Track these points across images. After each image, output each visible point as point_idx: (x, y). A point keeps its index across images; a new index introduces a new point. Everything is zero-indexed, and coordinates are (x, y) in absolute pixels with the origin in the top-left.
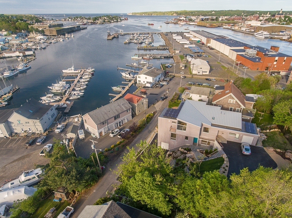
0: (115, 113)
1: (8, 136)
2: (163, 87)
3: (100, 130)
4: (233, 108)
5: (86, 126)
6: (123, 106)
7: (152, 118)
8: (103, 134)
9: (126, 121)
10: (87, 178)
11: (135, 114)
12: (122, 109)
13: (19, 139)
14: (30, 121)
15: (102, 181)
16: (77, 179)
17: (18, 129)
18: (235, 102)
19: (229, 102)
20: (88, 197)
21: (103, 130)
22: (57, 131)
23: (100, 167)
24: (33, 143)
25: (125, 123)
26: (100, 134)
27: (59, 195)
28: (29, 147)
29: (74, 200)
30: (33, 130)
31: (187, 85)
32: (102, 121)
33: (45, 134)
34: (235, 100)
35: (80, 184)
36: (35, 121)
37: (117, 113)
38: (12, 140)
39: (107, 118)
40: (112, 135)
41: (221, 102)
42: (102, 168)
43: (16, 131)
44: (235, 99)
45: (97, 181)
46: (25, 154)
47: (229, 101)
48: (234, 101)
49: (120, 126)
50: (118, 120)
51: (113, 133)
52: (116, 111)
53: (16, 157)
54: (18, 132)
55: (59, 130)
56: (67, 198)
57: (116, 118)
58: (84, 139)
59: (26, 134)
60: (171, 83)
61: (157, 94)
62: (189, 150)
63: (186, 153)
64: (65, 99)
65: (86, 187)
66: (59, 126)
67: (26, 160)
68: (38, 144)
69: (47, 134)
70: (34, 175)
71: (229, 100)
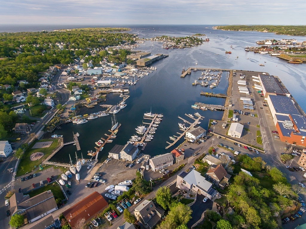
0: (164, 161)
1: (118, 159)
2: (201, 144)
3: (156, 169)
4: (215, 179)
5: (150, 164)
6: (169, 158)
7: (183, 167)
8: (157, 170)
9: (169, 165)
10: (146, 191)
11: (176, 162)
12: (169, 160)
13: (122, 162)
14: (128, 155)
15: (151, 193)
16: (143, 190)
17: (122, 157)
19: (213, 176)
20: (145, 197)
21: (157, 169)
22: (137, 162)
23: (152, 187)
24: (127, 166)
25: (169, 167)
26: (156, 170)
27: (137, 194)
28: (126, 168)
29: (141, 197)
30: (128, 159)
31: (218, 146)
32: (157, 165)
33: (132, 162)
34: (216, 176)
35: (144, 192)
36: (130, 156)
37: (165, 162)
38: (120, 162)
39: (160, 164)
40: (160, 172)
41: (210, 174)
42: (152, 188)
43: (121, 158)
45: (149, 193)
46: (124, 171)
49: (166, 167)
50: (165, 165)
51: (161, 171)
52: (165, 161)
53: (121, 171)
54: (122, 158)
55: (138, 162)
56: (139, 195)
57: (164, 164)
58: (148, 170)
59: (125, 160)
60: (208, 141)
61: (194, 150)
62: (186, 192)
63: (184, 193)
64: (143, 140)
65: (146, 194)
66: (139, 160)
67: (125, 174)
68: (129, 167)
69: (133, 163)
70: (129, 183)
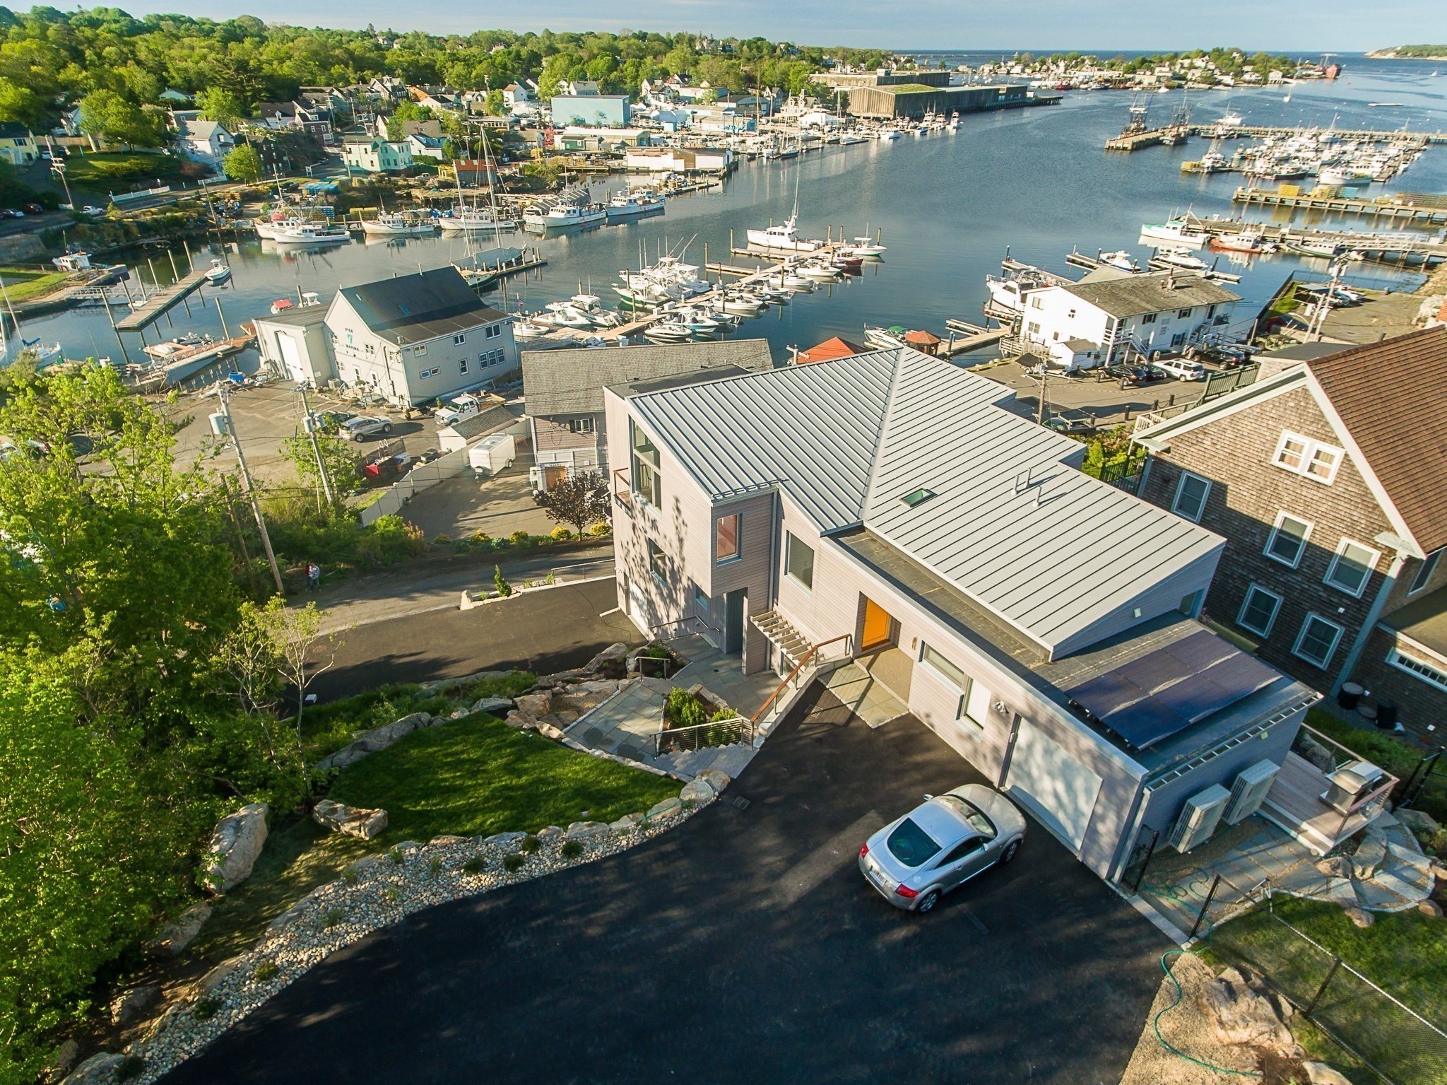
4: (1310, 526)
14: (377, 343)
17: (346, 371)
18: (1334, 467)
19: (1275, 461)
21: (567, 461)
22: (441, 415)
26: (551, 474)
30: (386, 388)
34: (1338, 454)
36: (388, 345)
41: (1207, 442)
44: (1335, 441)
47: (1280, 447)
48: (1330, 458)
55: (447, 415)
58: (485, 475)
59: (359, 394)
66: (462, 399)
71: (1287, 435)
